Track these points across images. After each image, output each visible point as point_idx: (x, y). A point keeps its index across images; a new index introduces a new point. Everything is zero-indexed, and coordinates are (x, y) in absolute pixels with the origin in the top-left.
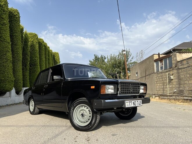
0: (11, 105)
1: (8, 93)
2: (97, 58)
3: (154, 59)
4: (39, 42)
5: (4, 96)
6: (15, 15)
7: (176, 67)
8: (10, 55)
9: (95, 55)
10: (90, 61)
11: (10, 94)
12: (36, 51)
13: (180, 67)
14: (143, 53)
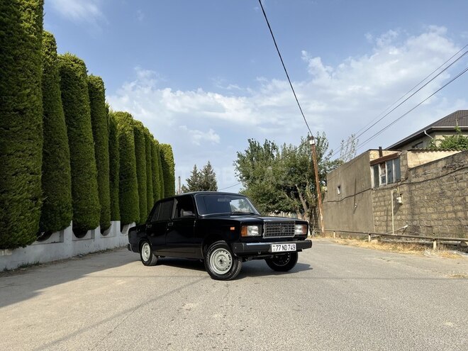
0: (96, 252)
1: (89, 232)
2: (254, 147)
3: (371, 160)
4: (135, 129)
5: (83, 238)
6: (97, 89)
7: (407, 179)
8: (93, 164)
9: (249, 140)
10: (239, 155)
11: (93, 234)
12: (130, 149)
13: (414, 180)
14: (355, 141)
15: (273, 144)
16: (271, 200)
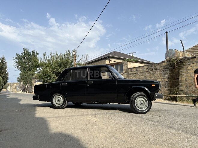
7: (126, 72)
15: (37, 52)
16: (49, 78)
